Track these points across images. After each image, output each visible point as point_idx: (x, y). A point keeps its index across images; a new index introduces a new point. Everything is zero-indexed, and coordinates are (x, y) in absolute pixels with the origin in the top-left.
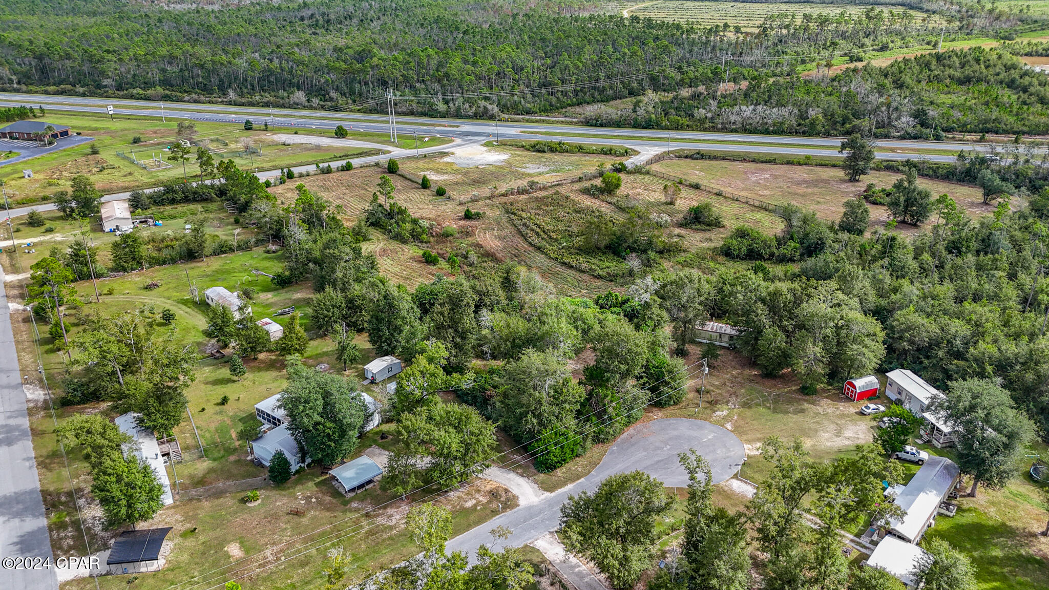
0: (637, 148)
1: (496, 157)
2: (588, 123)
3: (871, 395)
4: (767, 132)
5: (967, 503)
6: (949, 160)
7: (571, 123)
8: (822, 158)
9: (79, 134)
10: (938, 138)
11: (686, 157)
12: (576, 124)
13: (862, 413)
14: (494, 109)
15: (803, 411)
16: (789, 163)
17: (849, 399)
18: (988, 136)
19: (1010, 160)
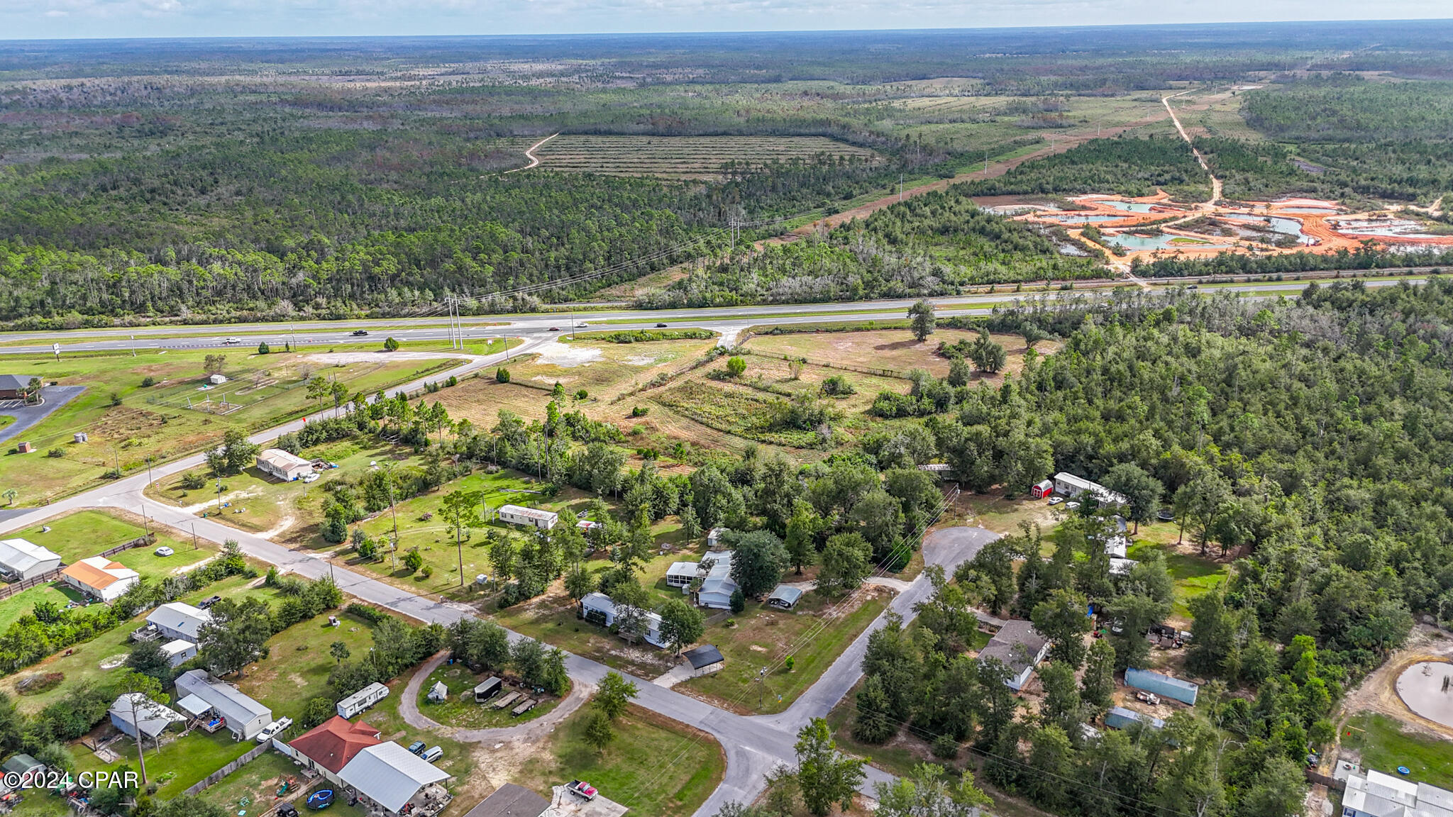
0: (715, 329)
1: (587, 354)
2: (640, 306)
3: (1050, 493)
4: (815, 301)
5: (1135, 538)
6: (985, 313)
7: (620, 308)
8: (882, 322)
9: (53, 384)
10: (958, 293)
11: (767, 333)
12: (627, 308)
13: (1050, 504)
14: (535, 300)
15: (1016, 510)
16: (858, 330)
17: (1038, 498)
18: (997, 287)
19: (1031, 310)
